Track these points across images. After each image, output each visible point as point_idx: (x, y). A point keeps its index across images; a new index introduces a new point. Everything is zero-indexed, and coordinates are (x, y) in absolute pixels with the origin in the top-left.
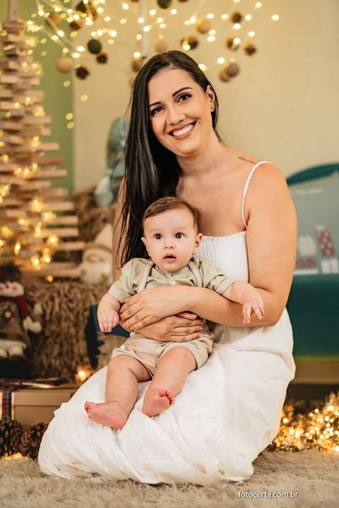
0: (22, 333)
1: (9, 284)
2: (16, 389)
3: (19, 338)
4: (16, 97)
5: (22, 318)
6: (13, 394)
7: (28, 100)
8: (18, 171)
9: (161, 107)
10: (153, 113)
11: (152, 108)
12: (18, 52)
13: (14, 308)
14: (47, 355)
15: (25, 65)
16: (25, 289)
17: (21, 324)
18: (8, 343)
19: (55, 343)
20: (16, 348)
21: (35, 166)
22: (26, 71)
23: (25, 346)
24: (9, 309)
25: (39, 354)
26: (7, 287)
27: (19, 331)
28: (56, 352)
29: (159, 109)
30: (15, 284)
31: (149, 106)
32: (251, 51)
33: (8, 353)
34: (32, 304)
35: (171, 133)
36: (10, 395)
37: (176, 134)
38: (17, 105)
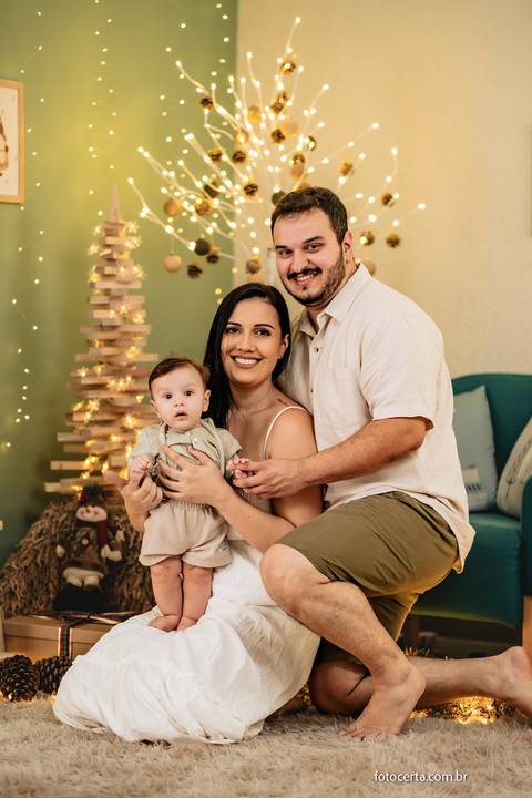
0: (98, 562)
1: (90, 508)
2: (78, 623)
3: (95, 567)
4: (112, 304)
5: (101, 546)
6: (71, 630)
7: (123, 308)
8: (112, 383)
9: (237, 329)
10: (228, 331)
11: (229, 326)
12: (115, 256)
13: (93, 534)
14: (128, 585)
15: (122, 269)
16: (109, 515)
17: (99, 552)
18: (83, 572)
19: (138, 572)
20: (92, 578)
21: (129, 379)
22: (123, 276)
23: (102, 576)
24: (87, 537)
25: (120, 583)
26: (88, 511)
27: (96, 560)
28: (138, 582)
29: (234, 330)
30: (97, 509)
31: (227, 323)
32: (394, 242)
33: (83, 582)
34: (114, 530)
35: (234, 358)
36: (68, 631)
37: (238, 360)
38: (112, 313)
